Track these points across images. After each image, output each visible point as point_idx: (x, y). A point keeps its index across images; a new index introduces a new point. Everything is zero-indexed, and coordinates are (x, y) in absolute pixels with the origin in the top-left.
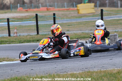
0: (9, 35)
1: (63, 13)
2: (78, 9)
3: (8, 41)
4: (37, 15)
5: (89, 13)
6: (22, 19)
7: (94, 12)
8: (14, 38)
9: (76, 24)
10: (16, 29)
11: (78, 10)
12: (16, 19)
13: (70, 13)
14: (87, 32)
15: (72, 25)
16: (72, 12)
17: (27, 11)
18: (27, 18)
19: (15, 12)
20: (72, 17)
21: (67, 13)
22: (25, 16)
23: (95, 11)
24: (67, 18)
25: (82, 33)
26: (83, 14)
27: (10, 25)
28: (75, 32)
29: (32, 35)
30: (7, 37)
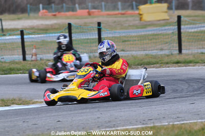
0: (24, 59)
1: (115, 19)
2: (141, 13)
3: (21, 68)
4: (70, 25)
5: (159, 20)
6: (47, 30)
7: (168, 18)
8: (32, 63)
9: (136, 39)
10: (36, 48)
11: (141, 15)
12: (36, 29)
13: (127, 21)
14: (154, 54)
15: (128, 41)
16: (130, 17)
17: (55, 15)
18: (55, 29)
20: (130, 26)
21: (122, 19)
22: (52, 25)
23: (169, 16)
24: (121, 29)
25: (147, 55)
26: (149, 21)
27: (25, 40)
28: (134, 53)
30: (20, 62)
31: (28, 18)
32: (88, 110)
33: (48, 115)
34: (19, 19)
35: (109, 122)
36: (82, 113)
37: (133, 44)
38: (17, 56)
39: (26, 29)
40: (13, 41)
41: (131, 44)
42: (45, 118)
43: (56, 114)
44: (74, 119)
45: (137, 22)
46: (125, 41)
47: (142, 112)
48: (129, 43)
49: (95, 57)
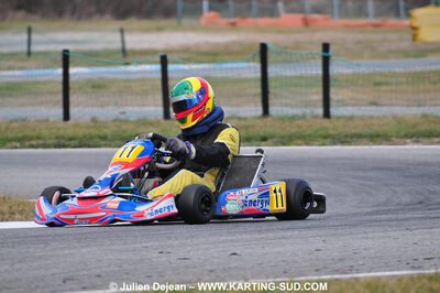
0: (166, 115)
1: (360, 36)
2: (415, 24)
4: (264, 48)
9: (404, 80)
11: (415, 28)
12: (192, 52)
13: (384, 40)
15: (386, 84)
16: (392, 32)
17: (233, 24)
18: (232, 53)
19: (193, 29)
20: (391, 52)
21: (375, 36)
22: (227, 46)
24: (373, 57)
26: (432, 43)
27: (170, 75)
28: (399, 111)
29: (245, 119)
30: (158, 122)
31: (178, 28)
32: (296, 233)
33: (212, 239)
34: (159, 29)
35: (341, 260)
36: (282, 238)
37: (395, 91)
38: (152, 108)
39: (172, 51)
40: (144, 75)
41: (392, 91)
42: (205, 247)
43: (229, 238)
44: (267, 249)
45: (406, 44)
46: (380, 84)
47: (410, 242)
48: (388, 88)
49: (315, 117)
